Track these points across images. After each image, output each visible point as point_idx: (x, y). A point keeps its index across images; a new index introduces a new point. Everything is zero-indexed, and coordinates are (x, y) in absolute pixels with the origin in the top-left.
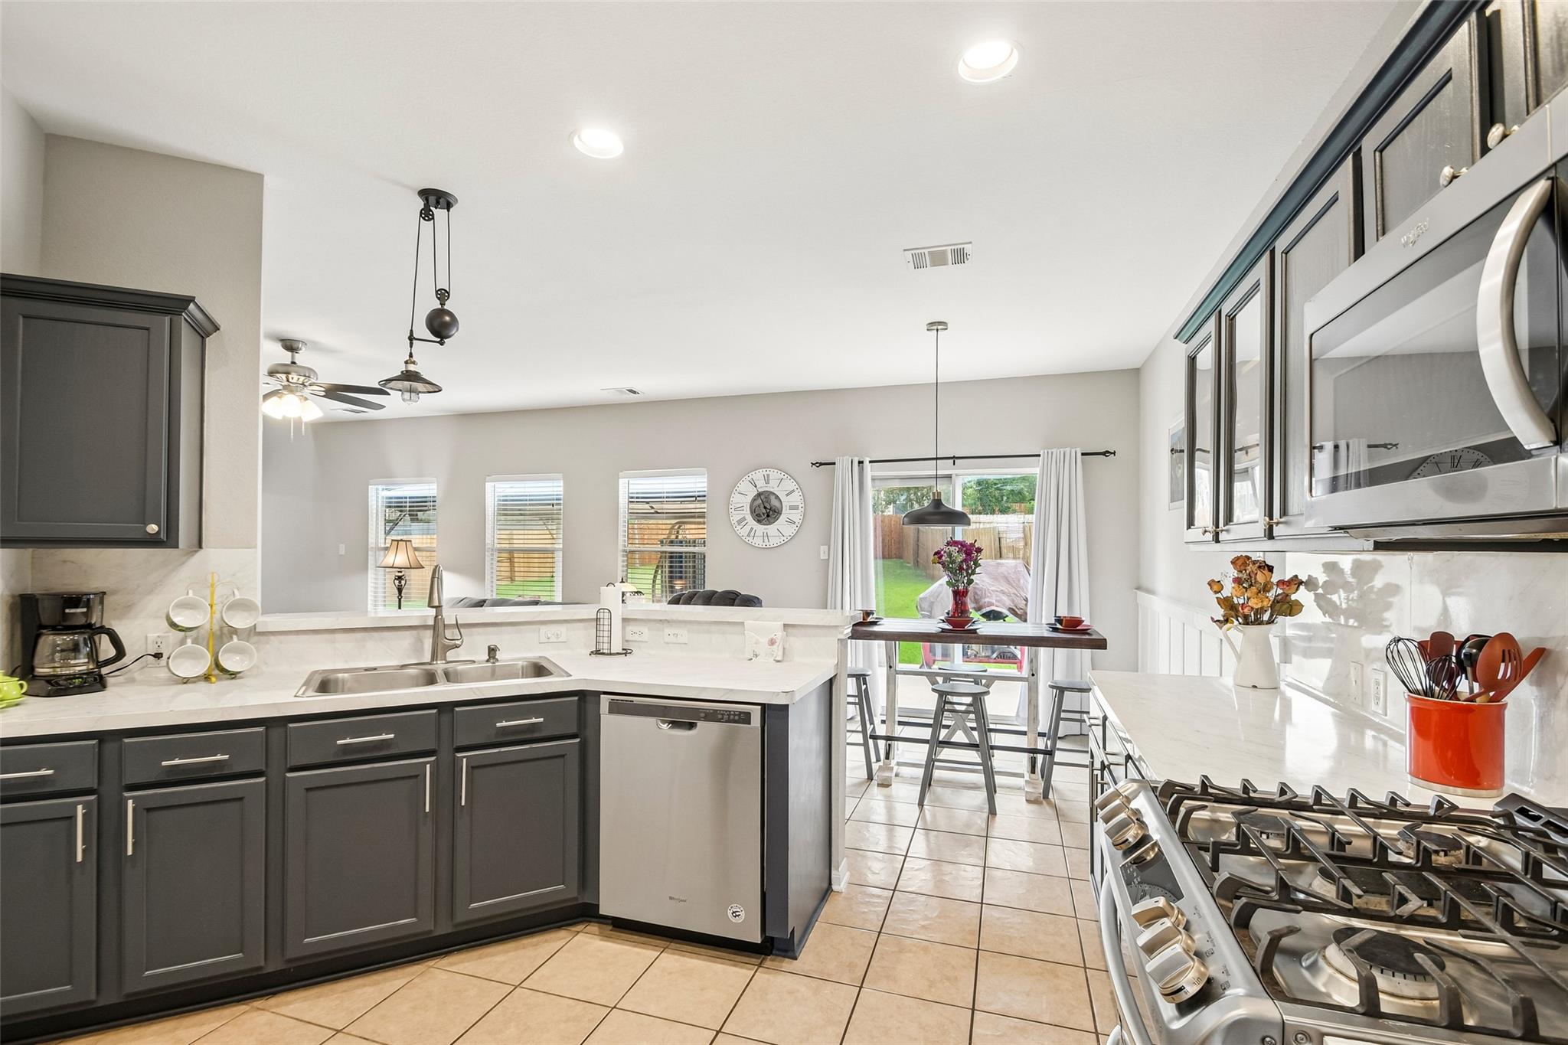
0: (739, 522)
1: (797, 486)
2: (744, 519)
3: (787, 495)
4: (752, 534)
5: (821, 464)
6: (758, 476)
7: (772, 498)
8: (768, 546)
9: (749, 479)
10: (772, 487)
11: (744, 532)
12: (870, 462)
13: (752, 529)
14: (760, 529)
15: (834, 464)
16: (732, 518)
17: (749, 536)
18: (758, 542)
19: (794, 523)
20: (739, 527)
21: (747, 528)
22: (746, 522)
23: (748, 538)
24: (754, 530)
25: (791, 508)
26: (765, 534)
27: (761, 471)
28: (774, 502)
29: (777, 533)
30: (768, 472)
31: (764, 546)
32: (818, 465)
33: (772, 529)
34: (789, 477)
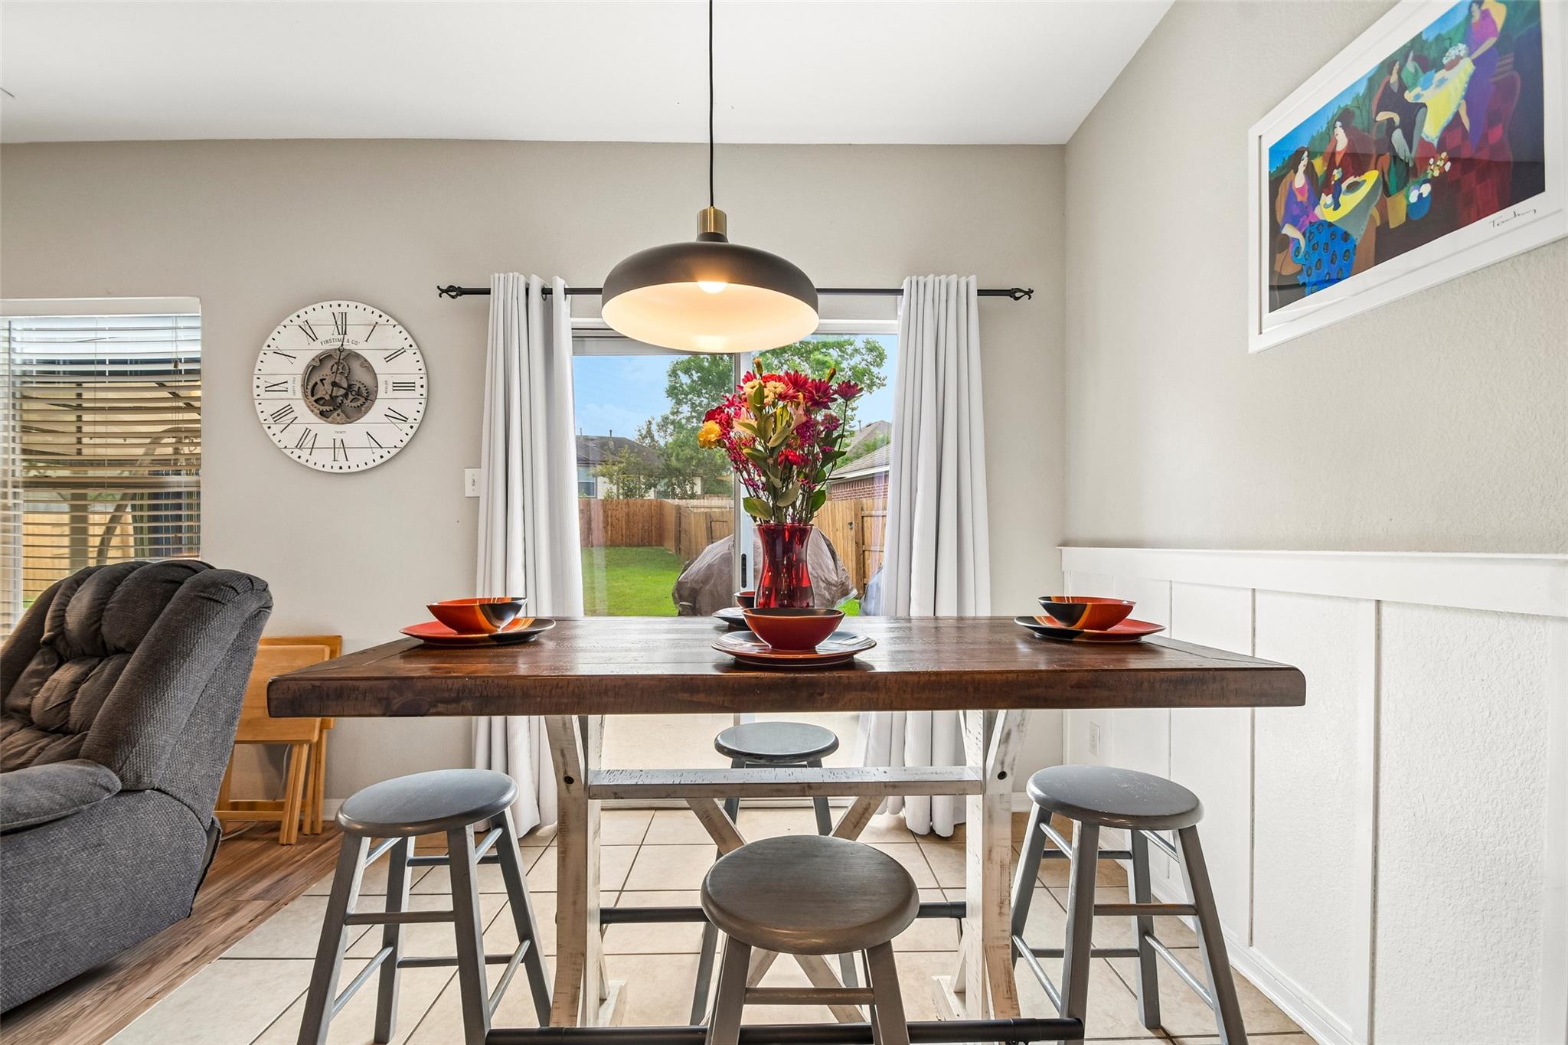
0: (277, 416)
1: (410, 341)
2: (288, 410)
3: (388, 359)
4: (308, 443)
5: (462, 292)
6: (321, 315)
7: (355, 366)
8: (345, 470)
9: (300, 321)
10: (355, 341)
11: (288, 438)
12: (568, 291)
13: (307, 431)
14: (327, 431)
15: (487, 292)
16: (259, 408)
17: (299, 446)
18: (322, 459)
19: (405, 420)
20: (276, 428)
21: (296, 431)
22: (292, 416)
23: (297, 452)
24: (311, 435)
25: (398, 386)
26: (338, 444)
27: (326, 304)
28: (360, 375)
29: (365, 441)
30: (343, 309)
31: (338, 470)
32: (454, 294)
33: (353, 432)
34: (392, 322)
